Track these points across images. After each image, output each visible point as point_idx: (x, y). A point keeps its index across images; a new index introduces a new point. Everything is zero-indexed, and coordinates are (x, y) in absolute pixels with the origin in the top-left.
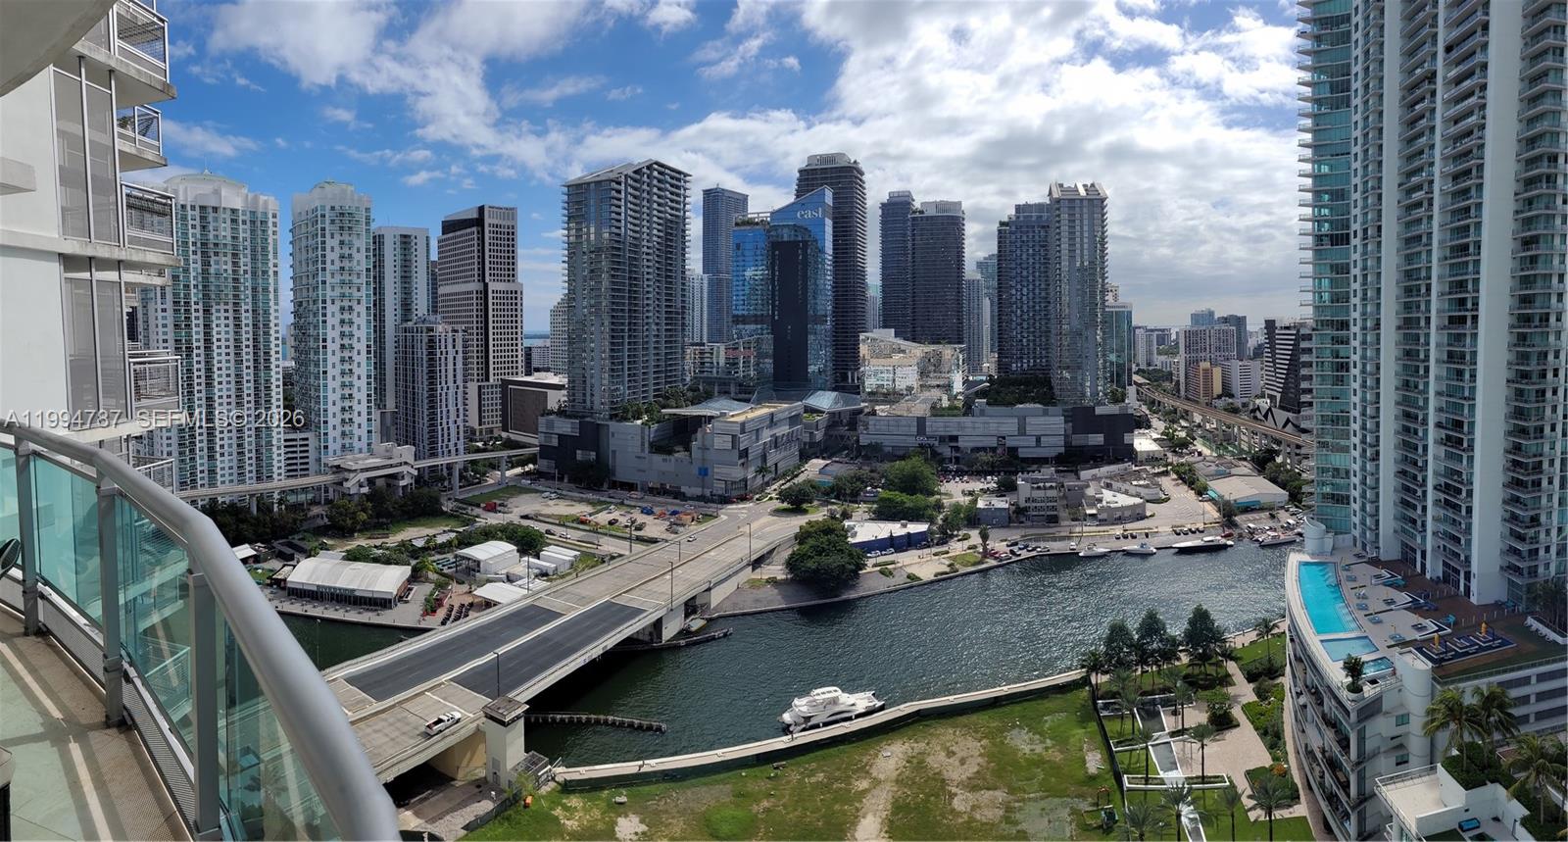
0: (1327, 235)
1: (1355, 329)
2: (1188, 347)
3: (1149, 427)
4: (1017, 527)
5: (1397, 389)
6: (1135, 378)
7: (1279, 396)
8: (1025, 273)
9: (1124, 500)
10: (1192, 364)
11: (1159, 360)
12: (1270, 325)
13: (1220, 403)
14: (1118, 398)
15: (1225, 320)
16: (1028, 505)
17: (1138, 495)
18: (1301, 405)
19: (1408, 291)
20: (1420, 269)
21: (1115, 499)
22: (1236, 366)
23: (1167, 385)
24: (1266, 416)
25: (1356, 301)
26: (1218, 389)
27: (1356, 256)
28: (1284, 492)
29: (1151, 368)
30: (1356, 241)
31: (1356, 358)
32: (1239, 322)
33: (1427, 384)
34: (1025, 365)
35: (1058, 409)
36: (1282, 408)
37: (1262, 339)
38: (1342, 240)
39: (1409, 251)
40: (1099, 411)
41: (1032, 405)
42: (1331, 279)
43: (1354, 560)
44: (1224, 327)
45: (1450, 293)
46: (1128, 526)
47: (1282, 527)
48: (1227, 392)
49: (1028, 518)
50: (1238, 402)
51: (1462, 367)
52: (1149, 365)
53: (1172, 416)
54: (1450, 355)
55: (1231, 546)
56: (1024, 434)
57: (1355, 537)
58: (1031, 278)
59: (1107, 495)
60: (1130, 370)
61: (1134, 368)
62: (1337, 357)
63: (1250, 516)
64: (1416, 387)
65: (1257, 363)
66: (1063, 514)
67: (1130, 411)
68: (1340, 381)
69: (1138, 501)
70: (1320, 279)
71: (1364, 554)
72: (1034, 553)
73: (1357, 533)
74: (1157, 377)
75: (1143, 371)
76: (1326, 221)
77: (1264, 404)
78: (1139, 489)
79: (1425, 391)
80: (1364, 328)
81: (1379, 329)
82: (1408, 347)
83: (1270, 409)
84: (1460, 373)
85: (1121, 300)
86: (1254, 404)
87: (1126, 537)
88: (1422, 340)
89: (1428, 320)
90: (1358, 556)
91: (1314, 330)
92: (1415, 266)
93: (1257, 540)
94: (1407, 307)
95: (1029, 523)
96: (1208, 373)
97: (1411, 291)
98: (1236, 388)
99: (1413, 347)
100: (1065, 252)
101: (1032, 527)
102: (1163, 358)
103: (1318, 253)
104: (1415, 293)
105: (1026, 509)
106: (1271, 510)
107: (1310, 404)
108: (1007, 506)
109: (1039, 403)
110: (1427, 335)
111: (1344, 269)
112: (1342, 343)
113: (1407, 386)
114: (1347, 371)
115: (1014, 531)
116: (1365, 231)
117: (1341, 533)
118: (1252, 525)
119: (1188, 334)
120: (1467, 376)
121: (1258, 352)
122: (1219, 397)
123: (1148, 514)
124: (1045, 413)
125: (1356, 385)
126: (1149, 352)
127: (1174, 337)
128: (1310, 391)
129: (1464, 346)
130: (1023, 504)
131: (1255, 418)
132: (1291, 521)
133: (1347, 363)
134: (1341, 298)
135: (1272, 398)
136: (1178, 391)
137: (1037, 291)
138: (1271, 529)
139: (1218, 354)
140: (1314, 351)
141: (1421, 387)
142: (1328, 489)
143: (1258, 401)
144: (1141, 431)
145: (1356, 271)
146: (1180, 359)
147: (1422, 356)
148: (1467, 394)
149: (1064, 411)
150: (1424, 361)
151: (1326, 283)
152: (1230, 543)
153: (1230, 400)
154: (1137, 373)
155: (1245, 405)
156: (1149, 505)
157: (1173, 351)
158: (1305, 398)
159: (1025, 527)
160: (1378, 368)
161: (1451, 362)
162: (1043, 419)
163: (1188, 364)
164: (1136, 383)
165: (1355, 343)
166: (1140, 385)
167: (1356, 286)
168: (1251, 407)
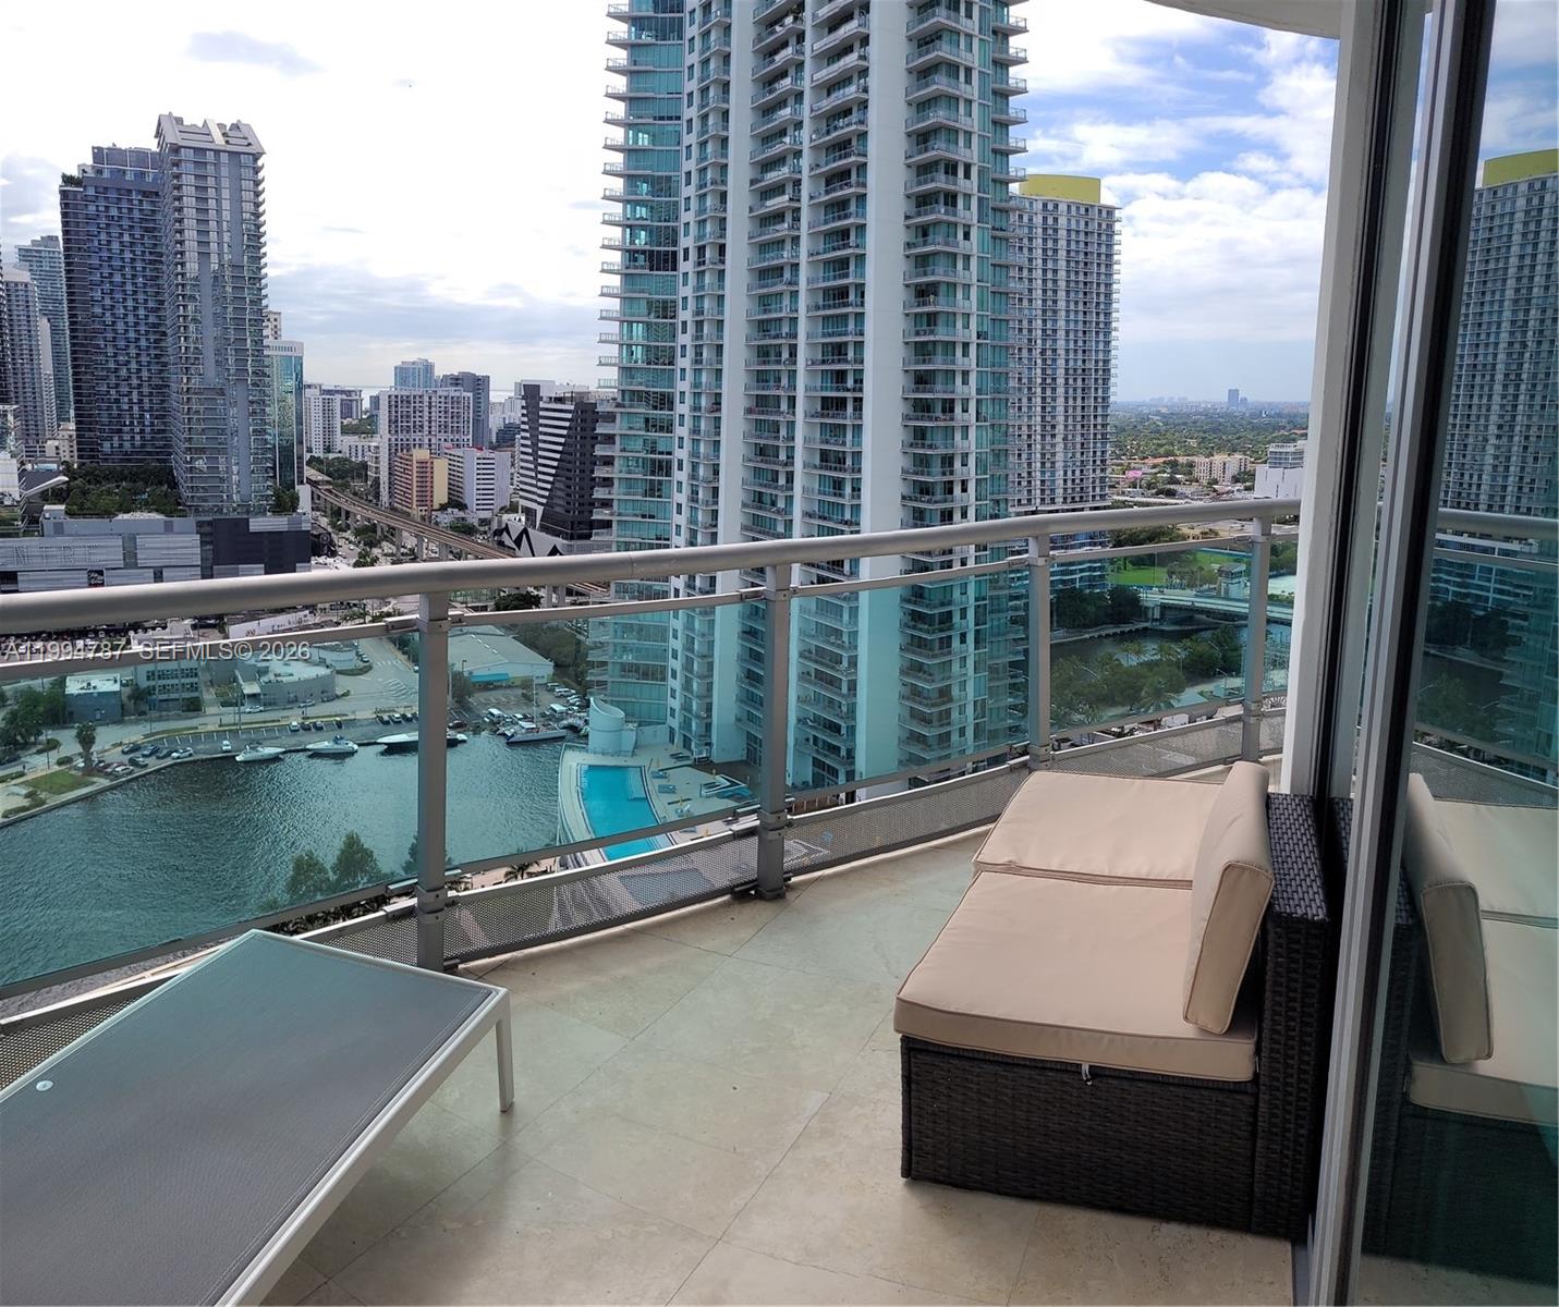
0: (644, 252)
1: (682, 408)
2: (392, 422)
3: (333, 554)
4: (136, 722)
5: (744, 505)
6: (309, 472)
7: (540, 510)
8: (117, 278)
9: (302, 672)
10: (398, 450)
11: (345, 444)
12: (531, 393)
13: (446, 518)
14: (284, 503)
15: (456, 381)
16: (152, 683)
17: (322, 662)
18: (593, 525)
19: (763, 353)
20: (780, 319)
21: (288, 670)
22: (471, 458)
23: (357, 485)
24: (518, 542)
25: (684, 362)
26: (441, 495)
27: (687, 291)
28: (547, 661)
29: (331, 456)
30: (687, 266)
31: (682, 454)
32: (479, 384)
33: (790, 500)
34: (127, 445)
35: (190, 521)
36: (543, 528)
37: (516, 415)
38: (666, 261)
39: (765, 290)
40: (258, 524)
41: (146, 516)
42: (648, 325)
43: (672, 763)
44: (452, 392)
45: (824, 362)
46: (310, 712)
47: (543, 715)
48: (455, 502)
49: (153, 706)
50: (473, 518)
51: (841, 475)
52: (328, 450)
53: (370, 537)
54: (824, 455)
55: (464, 741)
56: (135, 566)
57: (672, 731)
58: (129, 287)
59: (276, 664)
60: (300, 458)
61: (307, 456)
62: (653, 452)
63: (492, 696)
64: (773, 504)
65: (503, 457)
66: (208, 695)
67: (306, 527)
68: (654, 490)
69: (322, 671)
70: (630, 323)
71: (687, 753)
72: (169, 762)
73: (675, 723)
74: (344, 473)
75: (318, 460)
76: (643, 228)
77: (516, 521)
78: (324, 654)
79: (788, 510)
80: (696, 408)
81: (719, 410)
82: (762, 442)
83: (525, 531)
84: (838, 485)
85: (286, 336)
86: (500, 522)
87: (307, 729)
88: (783, 432)
89: (792, 401)
90: (676, 756)
91: (618, 406)
92: (774, 315)
93: (504, 735)
94: (761, 378)
95: (155, 714)
96: (425, 469)
97: (767, 354)
98: (471, 496)
99: (771, 442)
100: (191, 246)
101: (160, 719)
102: (352, 440)
103: (627, 278)
104: (773, 358)
105: (150, 691)
106: (526, 690)
107: (607, 524)
108: (116, 687)
109: (157, 511)
110: (791, 425)
111: (667, 309)
112: (662, 429)
113: (760, 501)
114: (668, 474)
115: (134, 728)
116: (701, 250)
117: (650, 724)
118: (495, 711)
119: (396, 402)
120: (848, 490)
121: (506, 437)
122: (443, 508)
123: (339, 692)
124: (168, 528)
125: (682, 498)
126: (328, 430)
127: (366, 404)
128: (607, 504)
129: (844, 444)
130: (144, 683)
131: (501, 543)
132: (558, 707)
133: (669, 463)
134: (661, 357)
135: (529, 512)
136: (377, 495)
137: (142, 312)
138: (525, 718)
139: (443, 436)
140: (617, 439)
141: (781, 504)
142: (629, 658)
143: (505, 517)
144: (322, 559)
145: (686, 315)
146: (382, 440)
147: (783, 457)
148: (848, 516)
149: (200, 524)
150: (786, 464)
151: (638, 330)
152: (461, 737)
153: (461, 514)
154: (309, 463)
155: (484, 522)
156: (341, 679)
157: (366, 428)
158: (599, 515)
159: (151, 721)
160: (716, 472)
161: (827, 468)
162: (164, 538)
163: (393, 451)
164: (310, 481)
165: (682, 431)
166: (314, 484)
167: (685, 339)
168: (495, 526)
